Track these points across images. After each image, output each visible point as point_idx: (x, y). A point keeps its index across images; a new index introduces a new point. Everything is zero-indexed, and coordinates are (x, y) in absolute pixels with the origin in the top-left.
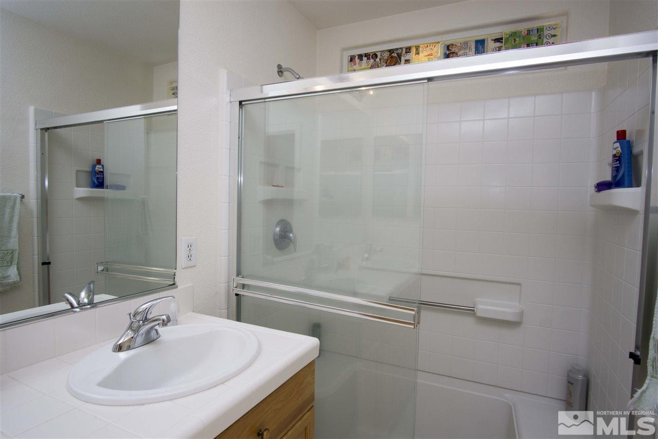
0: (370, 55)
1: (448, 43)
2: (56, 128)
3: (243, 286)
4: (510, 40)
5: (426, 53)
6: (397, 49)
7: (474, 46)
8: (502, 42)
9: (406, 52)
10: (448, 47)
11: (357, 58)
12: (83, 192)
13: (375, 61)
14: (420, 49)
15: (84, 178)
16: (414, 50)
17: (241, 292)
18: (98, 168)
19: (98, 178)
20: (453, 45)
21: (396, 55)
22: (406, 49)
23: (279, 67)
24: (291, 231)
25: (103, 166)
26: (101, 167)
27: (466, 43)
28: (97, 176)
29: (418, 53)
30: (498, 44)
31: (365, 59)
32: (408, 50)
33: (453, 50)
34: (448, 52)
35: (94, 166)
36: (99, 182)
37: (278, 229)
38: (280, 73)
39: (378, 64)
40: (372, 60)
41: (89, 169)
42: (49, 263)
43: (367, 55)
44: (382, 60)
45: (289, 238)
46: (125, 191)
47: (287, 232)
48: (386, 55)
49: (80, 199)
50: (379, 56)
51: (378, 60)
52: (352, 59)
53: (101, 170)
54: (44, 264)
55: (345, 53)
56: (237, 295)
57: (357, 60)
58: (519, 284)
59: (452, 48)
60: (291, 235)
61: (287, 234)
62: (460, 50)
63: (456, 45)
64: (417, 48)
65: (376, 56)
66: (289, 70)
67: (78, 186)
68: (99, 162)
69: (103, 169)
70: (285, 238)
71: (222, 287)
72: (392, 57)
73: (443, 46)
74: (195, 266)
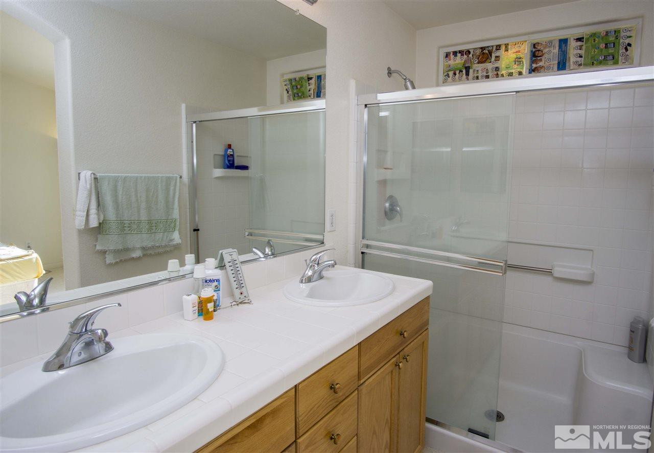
0: (463, 52)
1: (535, 42)
2: (203, 121)
3: (368, 246)
4: (590, 41)
5: (514, 50)
6: (488, 47)
7: (558, 45)
8: (583, 41)
9: (497, 50)
10: (534, 45)
11: (452, 54)
12: (219, 172)
13: (468, 56)
14: (509, 47)
15: (219, 160)
16: (503, 48)
17: (365, 250)
18: (230, 152)
19: (229, 161)
20: (539, 43)
21: (487, 52)
22: (497, 46)
23: (389, 69)
24: (397, 205)
25: (233, 150)
26: (231, 150)
27: (551, 42)
28: (229, 159)
29: (507, 50)
30: (579, 43)
31: (459, 55)
32: (498, 47)
33: (539, 48)
34: (534, 50)
35: (226, 151)
36: (230, 164)
37: (387, 205)
38: (389, 74)
39: (471, 60)
40: (465, 56)
41: (222, 153)
42: (198, 230)
43: (460, 52)
44: (474, 56)
45: (397, 211)
46: (247, 171)
47: (394, 205)
48: (478, 52)
49: (217, 178)
50: (472, 53)
51: (471, 56)
52: (447, 55)
53: (232, 153)
54: (195, 230)
55: (441, 49)
56: (363, 253)
57: (452, 56)
58: (592, 250)
59: (538, 46)
60: (398, 209)
61: (395, 207)
62: (545, 48)
63: (541, 44)
64: (507, 45)
65: (469, 52)
66: (396, 72)
67: (215, 167)
68: (230, 146)
69: (233, 152)
70: (393, 210)
71: (351, 247)
72: (483, 53)
73: (529, 45)
74: (335, 231)
